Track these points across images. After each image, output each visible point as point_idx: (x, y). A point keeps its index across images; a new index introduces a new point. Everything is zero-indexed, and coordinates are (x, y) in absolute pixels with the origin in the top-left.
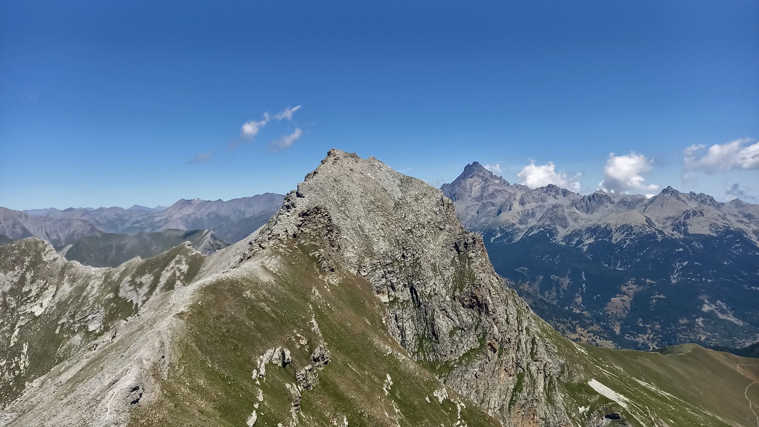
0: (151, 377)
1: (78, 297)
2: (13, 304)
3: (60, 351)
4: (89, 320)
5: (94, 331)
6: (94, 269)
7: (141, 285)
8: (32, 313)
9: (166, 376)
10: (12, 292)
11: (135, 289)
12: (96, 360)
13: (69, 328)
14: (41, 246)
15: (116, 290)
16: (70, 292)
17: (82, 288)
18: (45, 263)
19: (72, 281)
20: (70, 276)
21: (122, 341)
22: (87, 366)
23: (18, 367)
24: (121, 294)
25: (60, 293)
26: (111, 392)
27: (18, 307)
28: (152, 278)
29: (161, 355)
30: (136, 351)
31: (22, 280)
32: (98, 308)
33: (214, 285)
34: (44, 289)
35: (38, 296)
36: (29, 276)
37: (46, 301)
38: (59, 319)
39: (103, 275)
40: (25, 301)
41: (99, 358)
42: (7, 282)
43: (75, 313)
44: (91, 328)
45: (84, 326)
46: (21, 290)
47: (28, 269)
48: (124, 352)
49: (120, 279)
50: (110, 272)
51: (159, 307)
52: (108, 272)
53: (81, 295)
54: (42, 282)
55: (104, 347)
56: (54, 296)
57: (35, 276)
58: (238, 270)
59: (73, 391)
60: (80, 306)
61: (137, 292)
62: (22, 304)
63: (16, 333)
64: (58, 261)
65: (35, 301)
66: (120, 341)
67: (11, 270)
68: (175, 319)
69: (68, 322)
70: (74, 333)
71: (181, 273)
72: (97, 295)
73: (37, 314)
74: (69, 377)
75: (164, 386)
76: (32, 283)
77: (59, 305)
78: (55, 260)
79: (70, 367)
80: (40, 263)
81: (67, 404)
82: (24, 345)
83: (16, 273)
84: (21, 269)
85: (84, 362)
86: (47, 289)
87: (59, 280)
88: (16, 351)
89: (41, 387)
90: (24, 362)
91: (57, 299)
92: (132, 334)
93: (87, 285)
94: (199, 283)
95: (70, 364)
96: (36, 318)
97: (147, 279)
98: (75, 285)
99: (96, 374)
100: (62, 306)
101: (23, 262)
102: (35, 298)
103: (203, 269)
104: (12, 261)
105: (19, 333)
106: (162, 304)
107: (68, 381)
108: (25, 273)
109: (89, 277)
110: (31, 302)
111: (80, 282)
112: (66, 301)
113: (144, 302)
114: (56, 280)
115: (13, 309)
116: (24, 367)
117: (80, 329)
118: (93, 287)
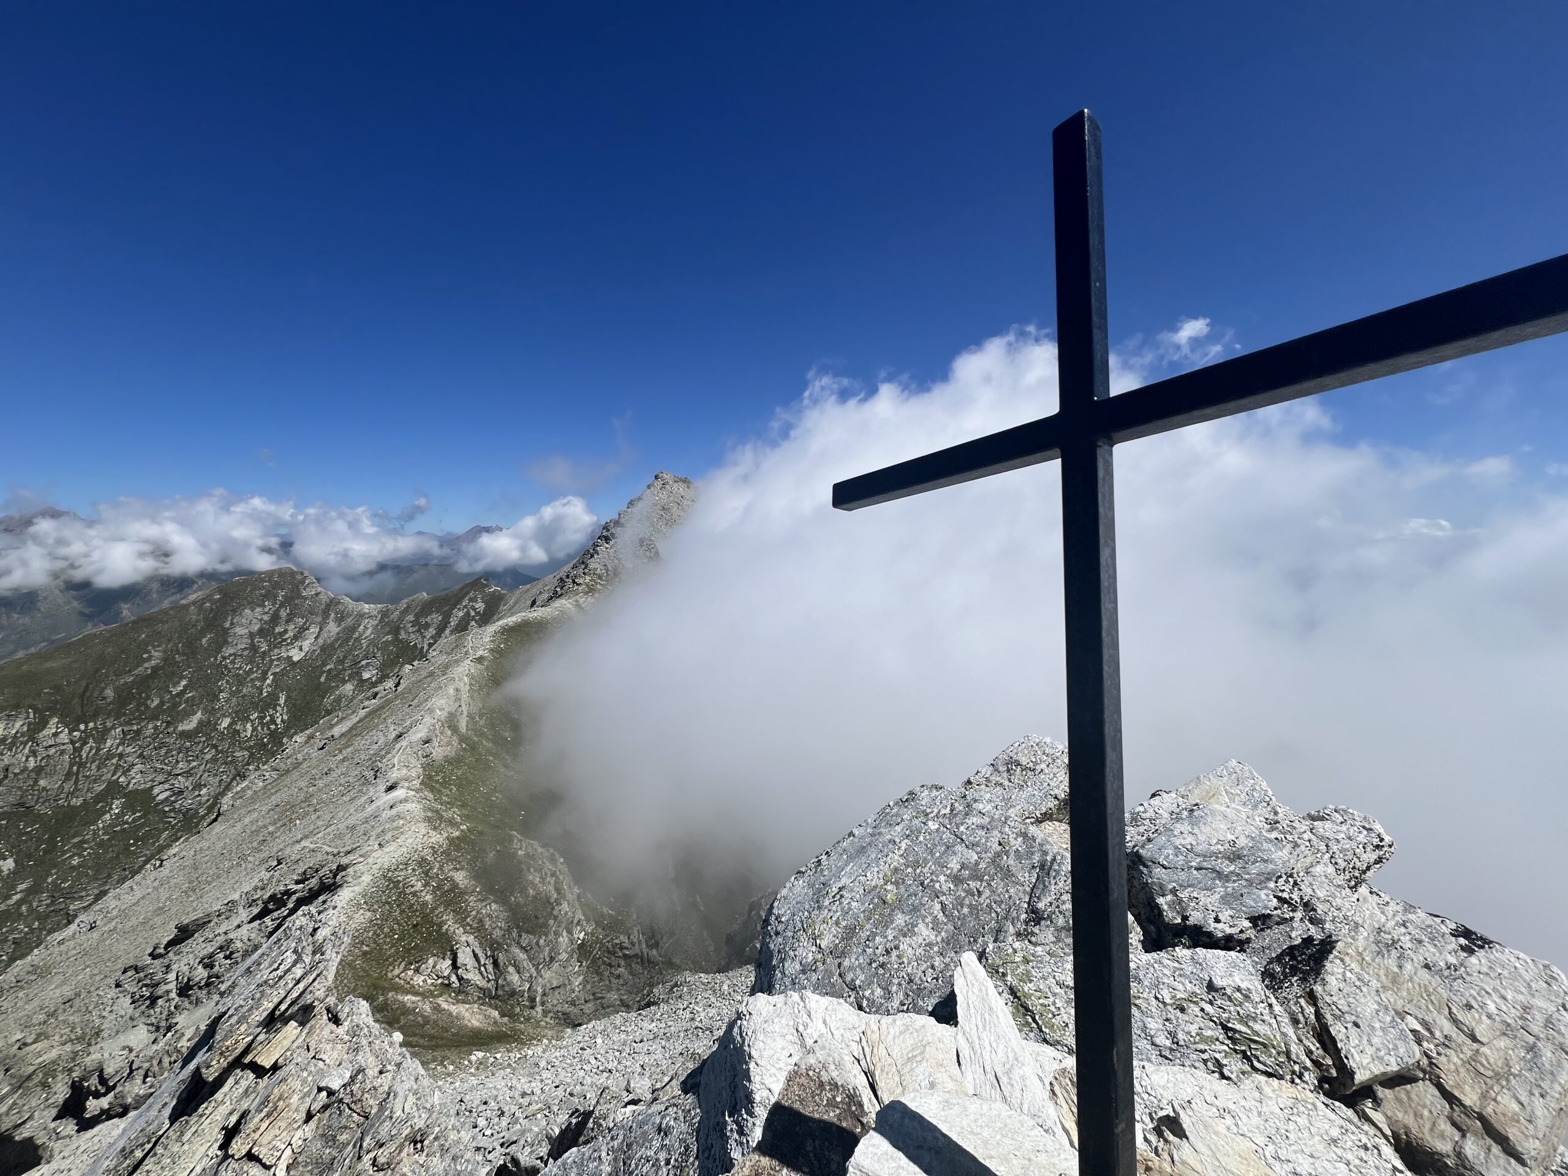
0: (446, 729)
1: (347, 640)
2: (264, 647)
3: (328, 701)
4: (362, 666)
5: (370, 678)
6: (367, 606)
7: (427, 626)
8: (289, 658)
9: (465, 728)
10: (261, 632)
11: (419, 631)
12: (377, 710)
13: (337, 675)
14: (299, 577)
15: (396, 631)
16: (338, 633)
17: (354, 629)
18: (305, 598)
19: (340, 620)
20: (337, 613)
21: (409, 690)
22: (366, 717)
23: (273, 721)
24: (403, 635)
25: (324, 635)
26: (398, 746)
27: (270, 650)
28: (440, 618)
29: (457, 704)
30: (426, 700)
31: (275, 619)
32: (373, 652)
33: (519, 625)
34: (303, 629)
35: (296, 638)
36: (283, 613)
37: (306, 645)
38: (324, 664)
39: (378, 613)
40: (280, 643)
41: (381, 708)
42: (254, 621)
43: (345, 657)
44: (366, 675)
45: (357, 673)
46: (274, 630)
47: (282, 605)
48: (412, 701)
49: (401, 619)
50: (388, 610)
51: (452, 650)
52: (384, 609)
53: (351, 637)
54: (301, 621)
55: (386, 696)
56: (316, 638)
57: (291, 614)
58: (548, 609)
59: (349, 746)
60: (351, 650)
61: (422, 634)
62: (275, 647)
63: (268, 681)
64: (321, 596)
65: (293, 644)
66: (404, 689)
67: (259, 606)
68: (472, 664)
69: (335, 668)
70: (344, 682)
71: (476, 613)
72: (372, 636)
73: (296, 659)
74: (344, 730)
75: (462, 739)
76: (288, 621)
77: (323, 648)
78: (317, 594)
79: (343, 719)
80: (298, 598)
81: (343, 760)
82: (281, 695)
83: (266, 610)
84: (274, 604)
85: (362, 713)
86: (308, 629)
87: (323, 619)
88: (271, 702)
89: (306, 742)
90: (281, 716)
91: (321, 641)
92: (421, 681)
93: (359, 626)
94: (500, 623)
95: (344, 716)
96: (294, 665)
97: (436, 618)
98: (343, 625)
99: (377, 725)
100: (327, 650)
101: (275, 596)
102: (292, 640)
103: (502, 608)
104: (261, 595)
105: (273, 680)
106: (457, 646)
107: (342, 734)
108: (278, 610)
109: (361, 616)
110: (288, 644)
111: (349, 621)
112: (332, 644)
113: (430, 645)
114: (319, 619)
115: (264, 653)
116: (282, 721)
117: (350, 676)
118: (366, 628)
